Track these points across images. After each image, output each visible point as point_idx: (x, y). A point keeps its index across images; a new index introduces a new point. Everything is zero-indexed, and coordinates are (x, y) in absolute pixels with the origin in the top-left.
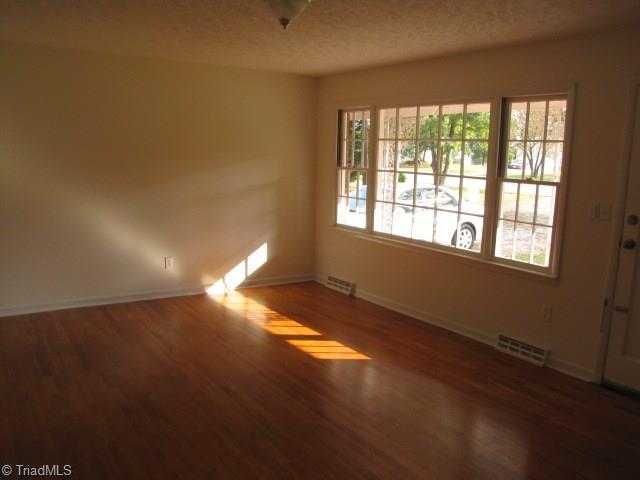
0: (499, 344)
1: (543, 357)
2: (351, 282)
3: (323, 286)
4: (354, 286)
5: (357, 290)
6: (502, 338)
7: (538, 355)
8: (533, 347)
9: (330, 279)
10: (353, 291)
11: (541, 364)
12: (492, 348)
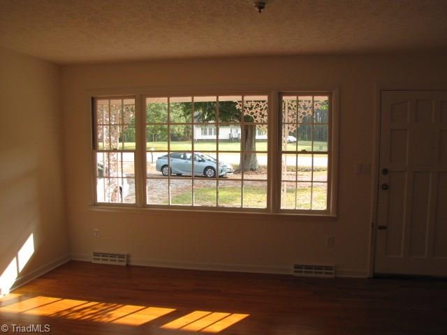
0: (296, 272)
1: (333, 271)
2: (125, 253)
3: (91, 263)
4: (128, 256)
5: (131, 259)
6: (296, 267)
7: (328, 271)
8: (322, 267)
9: (96, 254)
10: (128, 261)
11: (333, 276)
12: (291, 276)
